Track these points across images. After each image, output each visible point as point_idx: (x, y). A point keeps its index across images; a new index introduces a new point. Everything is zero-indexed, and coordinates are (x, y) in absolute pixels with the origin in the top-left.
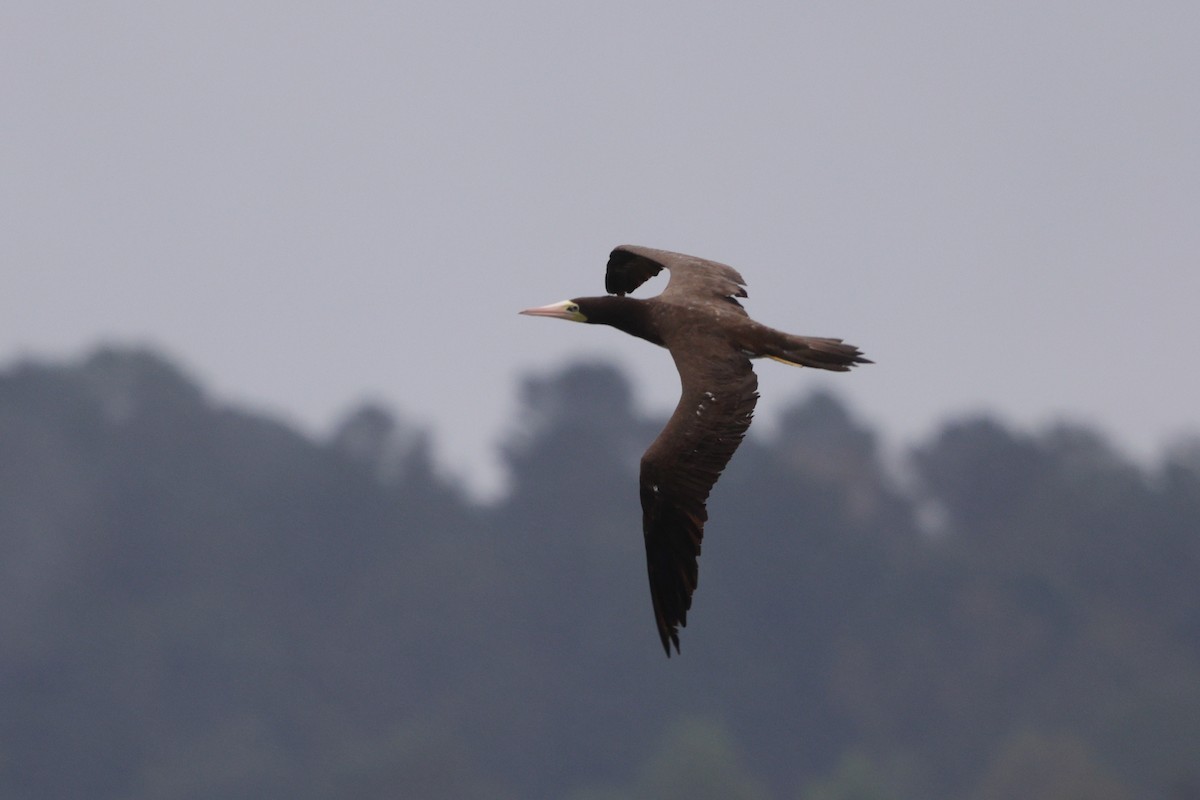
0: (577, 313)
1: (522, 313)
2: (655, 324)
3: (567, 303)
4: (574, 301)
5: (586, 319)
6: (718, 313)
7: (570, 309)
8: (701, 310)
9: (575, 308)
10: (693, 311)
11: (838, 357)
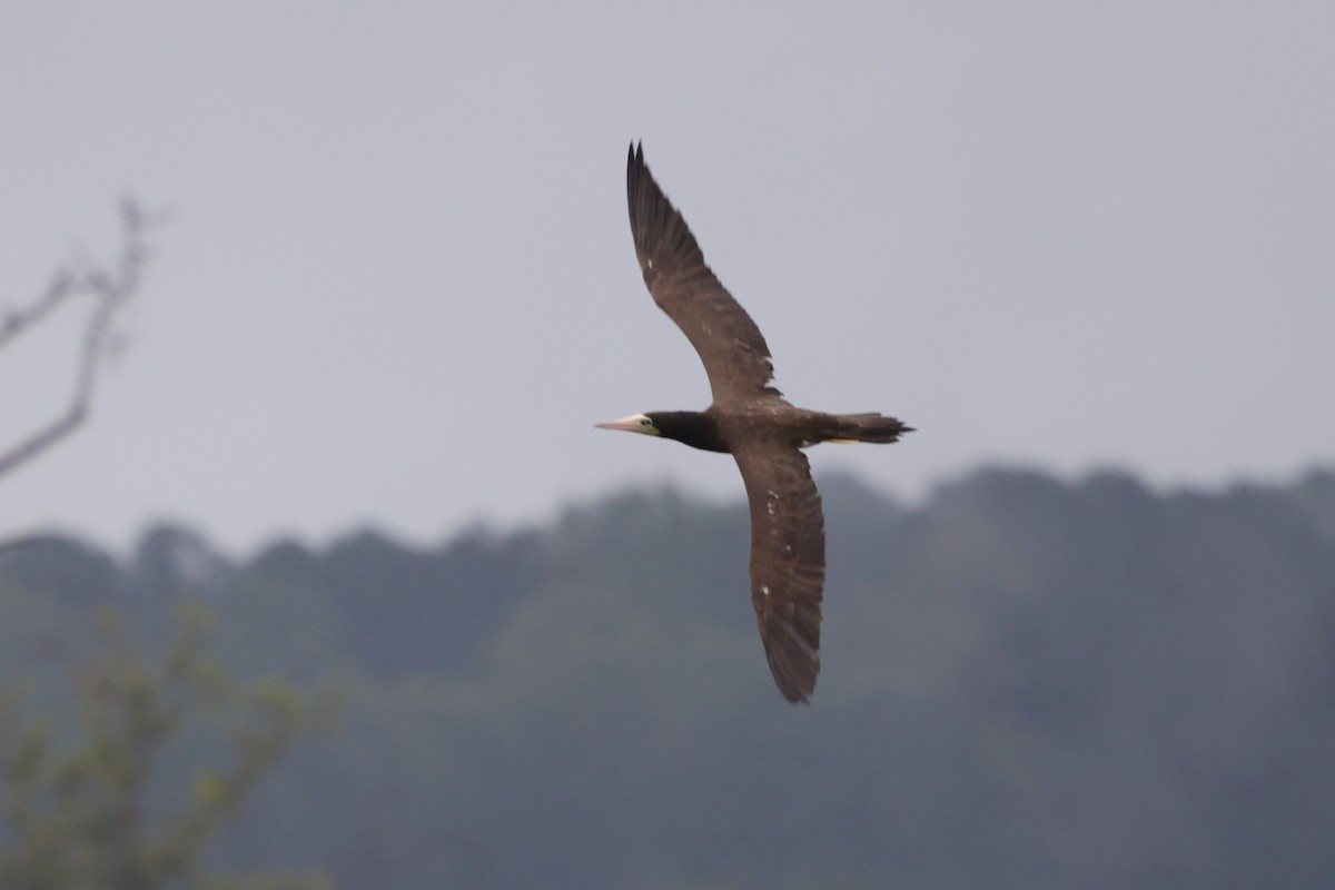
0: (651, 427)
1: (597, 427)
2: (722, 436)
3: (641, 417)
4: (648, 415)
5: (657, 432)
6: (774, 411)
7: (643, 423)
8: (759, 413)
9: (648, 422)
10: (752, 417)
11: (883, 431)
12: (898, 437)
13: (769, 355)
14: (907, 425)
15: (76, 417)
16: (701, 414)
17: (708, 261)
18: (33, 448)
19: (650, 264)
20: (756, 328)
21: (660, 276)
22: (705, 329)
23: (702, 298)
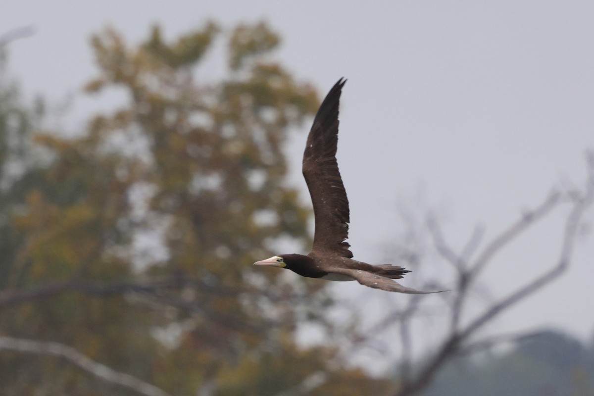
12: (403, 276)
13: (349, 222)
14: (406, 269)
15: (562, 267)
17: (338, 156)
18: (538, 284)
19: (311, 146)
20: (347, 203)
21: (312, 156)
22: (322, 199)
23: (327, 178)
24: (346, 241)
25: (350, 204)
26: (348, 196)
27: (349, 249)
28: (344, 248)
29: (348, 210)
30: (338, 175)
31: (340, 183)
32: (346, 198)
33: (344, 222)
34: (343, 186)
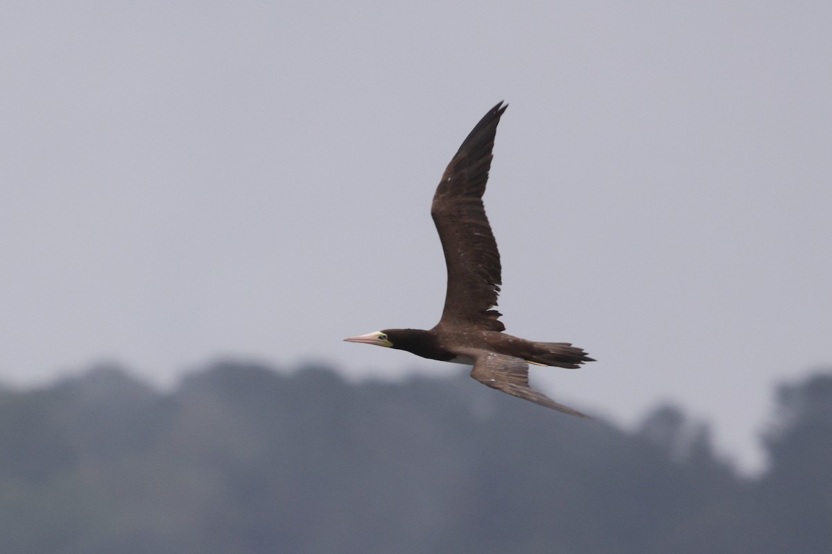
0: (386, 340)
1: (345, 340)
7: (380, 338)
9: (384, 337)
11: (569, 358)
13: (501, 284)
16: (426, 331)
19: (449, 179)
20: (497, 257)
21: (448, 192)
22: (459, 251)
23: (467, 221)
24: (494, 308)
25: (501, 259)
26: (499, 248)
27: (500, 319)
28: (492, 318)
29: (499, 267)
30: (485, 219)
31: (488, 230)
32: (496, 251)
33: (491, 283)
34: (491, 234)
